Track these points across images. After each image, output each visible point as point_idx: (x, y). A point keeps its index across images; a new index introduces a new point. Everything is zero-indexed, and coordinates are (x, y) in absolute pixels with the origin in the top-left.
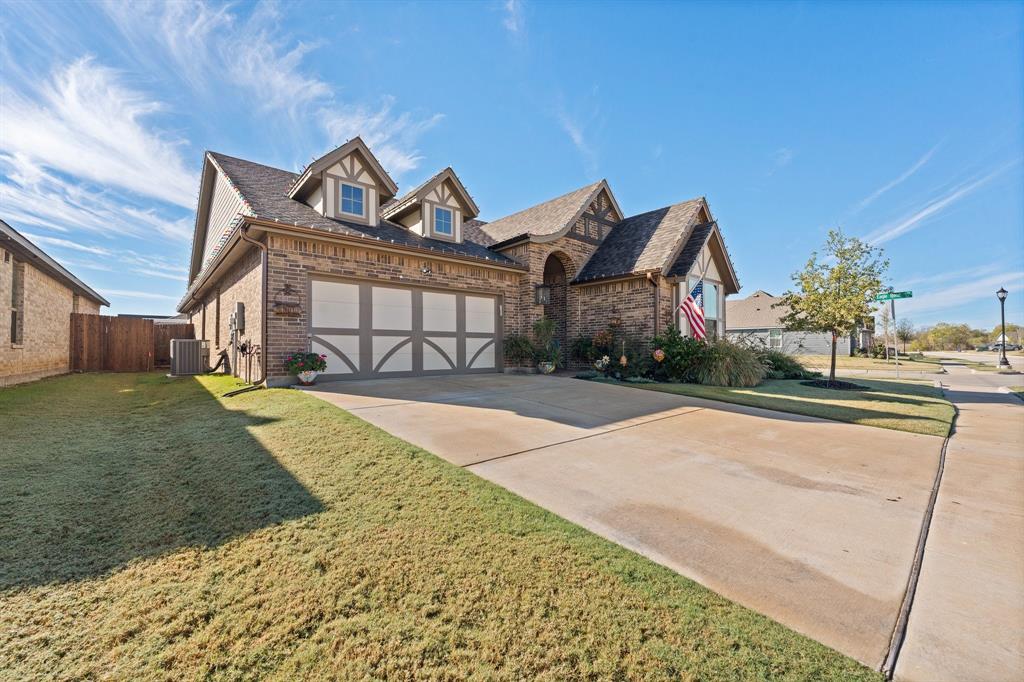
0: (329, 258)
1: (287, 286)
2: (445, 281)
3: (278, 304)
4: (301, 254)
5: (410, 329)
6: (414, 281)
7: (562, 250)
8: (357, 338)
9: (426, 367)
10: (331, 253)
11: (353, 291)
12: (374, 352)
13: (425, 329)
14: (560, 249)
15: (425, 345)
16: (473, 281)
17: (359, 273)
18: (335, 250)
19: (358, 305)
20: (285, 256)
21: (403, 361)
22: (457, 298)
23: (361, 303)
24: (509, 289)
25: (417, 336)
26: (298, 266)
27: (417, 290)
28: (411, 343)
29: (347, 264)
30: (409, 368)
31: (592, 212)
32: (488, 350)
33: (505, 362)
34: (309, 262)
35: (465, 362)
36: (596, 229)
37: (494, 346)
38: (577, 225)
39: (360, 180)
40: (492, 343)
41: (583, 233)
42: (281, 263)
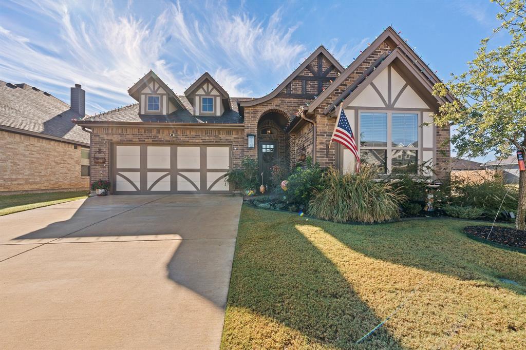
0: (119, 134)
1: (100, 150)
2: (187, 139)
3: (95, 158)
4: (106, 134)
5: (170, 168)
6: (166, 141)
8: (139, 173)
9: (179, 189)
10: (120, 132)
11: (137, 149)
12: (148, 181)
13: (178, 168)
14: (274, 107)
15: (179, 177)
16: (208, 138)
17: (134, 140)
18: (122, 130)
19: (139, 157)
20: (99, 136)
21: (165, 185)
22: (201, 149)
23: (141, 156)
24: (236, 140)
25: (174, 172)
26: (105, 140)
27: (173, 146)
28: (169, 176)
29: (128, 136)
30: (169, 189)
31: (311, 75)
32: (223, 179)
33: (237, 188)
34: (109, 138)
35: (208, 187)
36: (316, 86)
37: (227, 177)
38: (293, 87)
39: (158, 92)
40: (226, 175)
41: (300, 92)
42: (97, 139)
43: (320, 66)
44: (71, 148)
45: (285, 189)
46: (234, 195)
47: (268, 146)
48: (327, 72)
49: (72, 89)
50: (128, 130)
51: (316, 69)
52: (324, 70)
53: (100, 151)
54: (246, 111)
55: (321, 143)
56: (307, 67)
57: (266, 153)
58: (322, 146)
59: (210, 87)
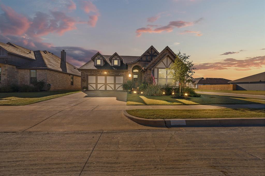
2: (110, 74)
3: (83, 80)
5: (104, 83)
7: (138, 65)
8: (95, 84)
9: (107, 90)
10: (90, 72)
11: (95, 77)
12: (98, 87)
13: (107, 83)
15: (107, 86)
16: (116, 74)
19: (95, 79)
22: (114, 77)
24: (125, 74)
26: (85, 74)
27: (106, 76)
28: (104, 85)
31: (149, 54)
32: (121, 87)
33: (125, 89)
34: (87, 73)
35: (116, 89)
36: (150, 58)
37: (122, 86)
38: (143, 58)
39: (100, 58)
40: (122, 85)
41: (145, 60)
42: (83, 74)
43: (152, 52)
44: (68, 76)
45: (138, 89)
46: (124, 91)
47: (136, 76)
48: (154, 54)
49: (61, 52)
50: (92, 71)
51: (150, 53)
52: (153, 53)
53: (84, 78)
54: (128, 66)
55: (148, 77)
56: (148, 52)
57: (135, 78)
58: (149, 78)
59: (117, 57)
